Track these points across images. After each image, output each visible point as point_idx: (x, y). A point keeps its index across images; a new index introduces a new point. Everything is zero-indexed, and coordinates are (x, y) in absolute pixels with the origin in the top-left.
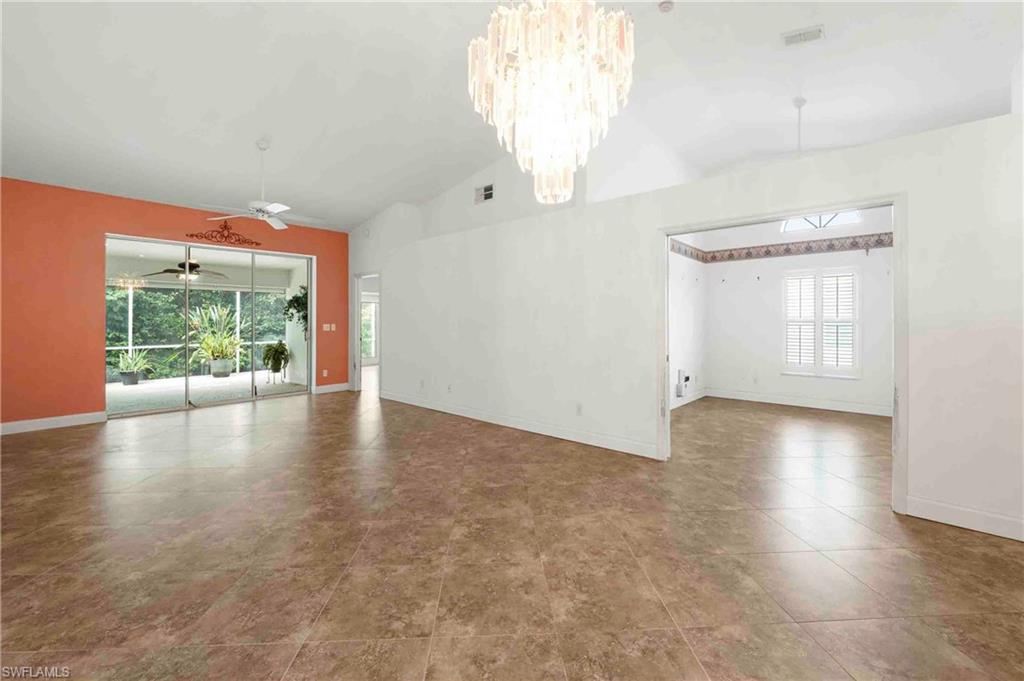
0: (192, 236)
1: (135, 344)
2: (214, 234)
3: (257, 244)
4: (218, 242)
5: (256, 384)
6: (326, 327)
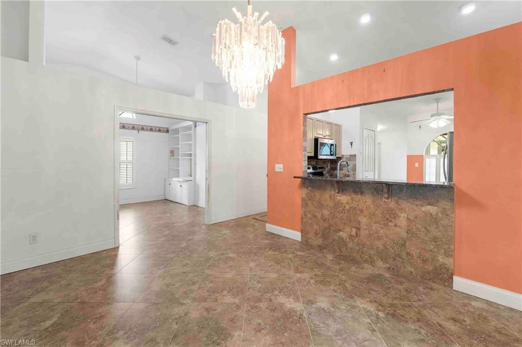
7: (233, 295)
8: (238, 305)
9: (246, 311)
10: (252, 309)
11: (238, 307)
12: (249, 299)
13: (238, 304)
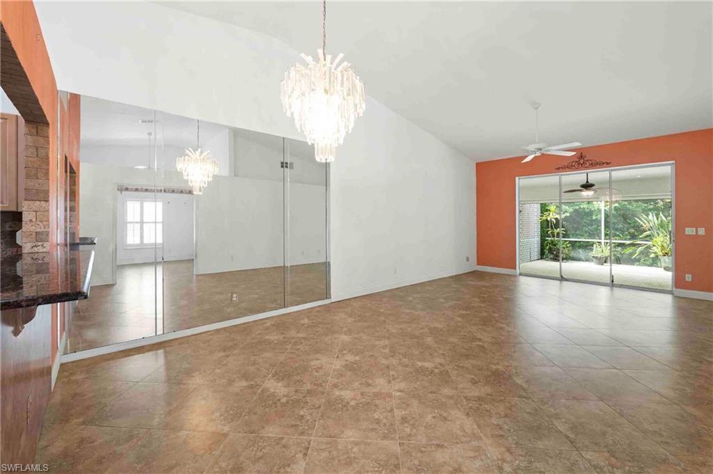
0: (558, 169)
1: (605, 239)
2: (574, 164)
3: (608, 163)
4: (577, 169)
5: (613, 274)
6: (689, 231)
7: (342, 400)
8: (336, 387)
9: (327, 382)
10: (321, 384)
11: (335, 386)
12: (323, 393)
13: (335, 389)
